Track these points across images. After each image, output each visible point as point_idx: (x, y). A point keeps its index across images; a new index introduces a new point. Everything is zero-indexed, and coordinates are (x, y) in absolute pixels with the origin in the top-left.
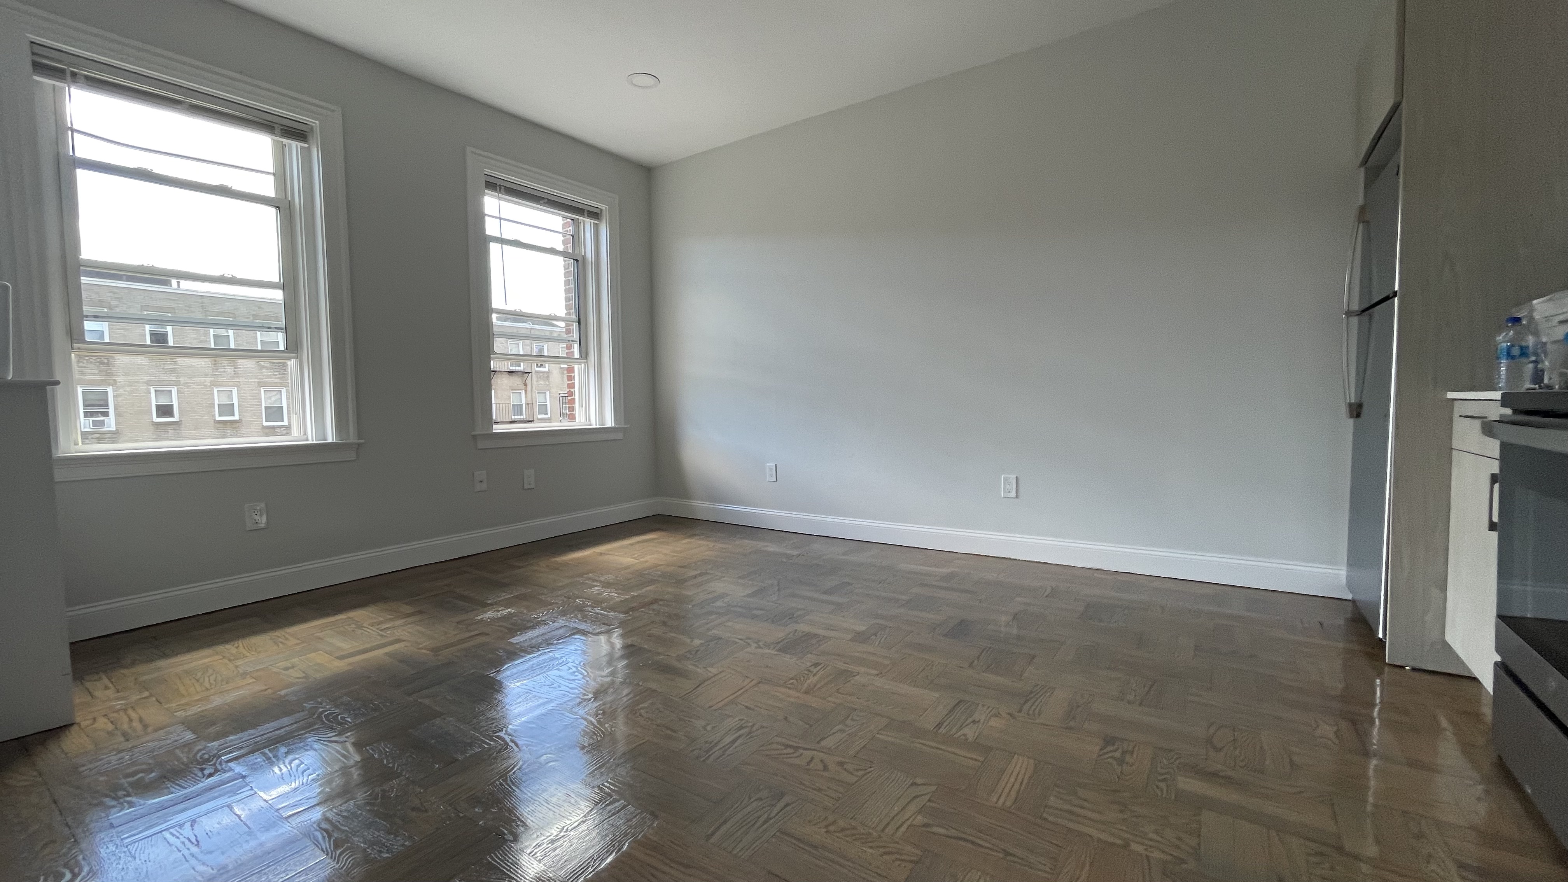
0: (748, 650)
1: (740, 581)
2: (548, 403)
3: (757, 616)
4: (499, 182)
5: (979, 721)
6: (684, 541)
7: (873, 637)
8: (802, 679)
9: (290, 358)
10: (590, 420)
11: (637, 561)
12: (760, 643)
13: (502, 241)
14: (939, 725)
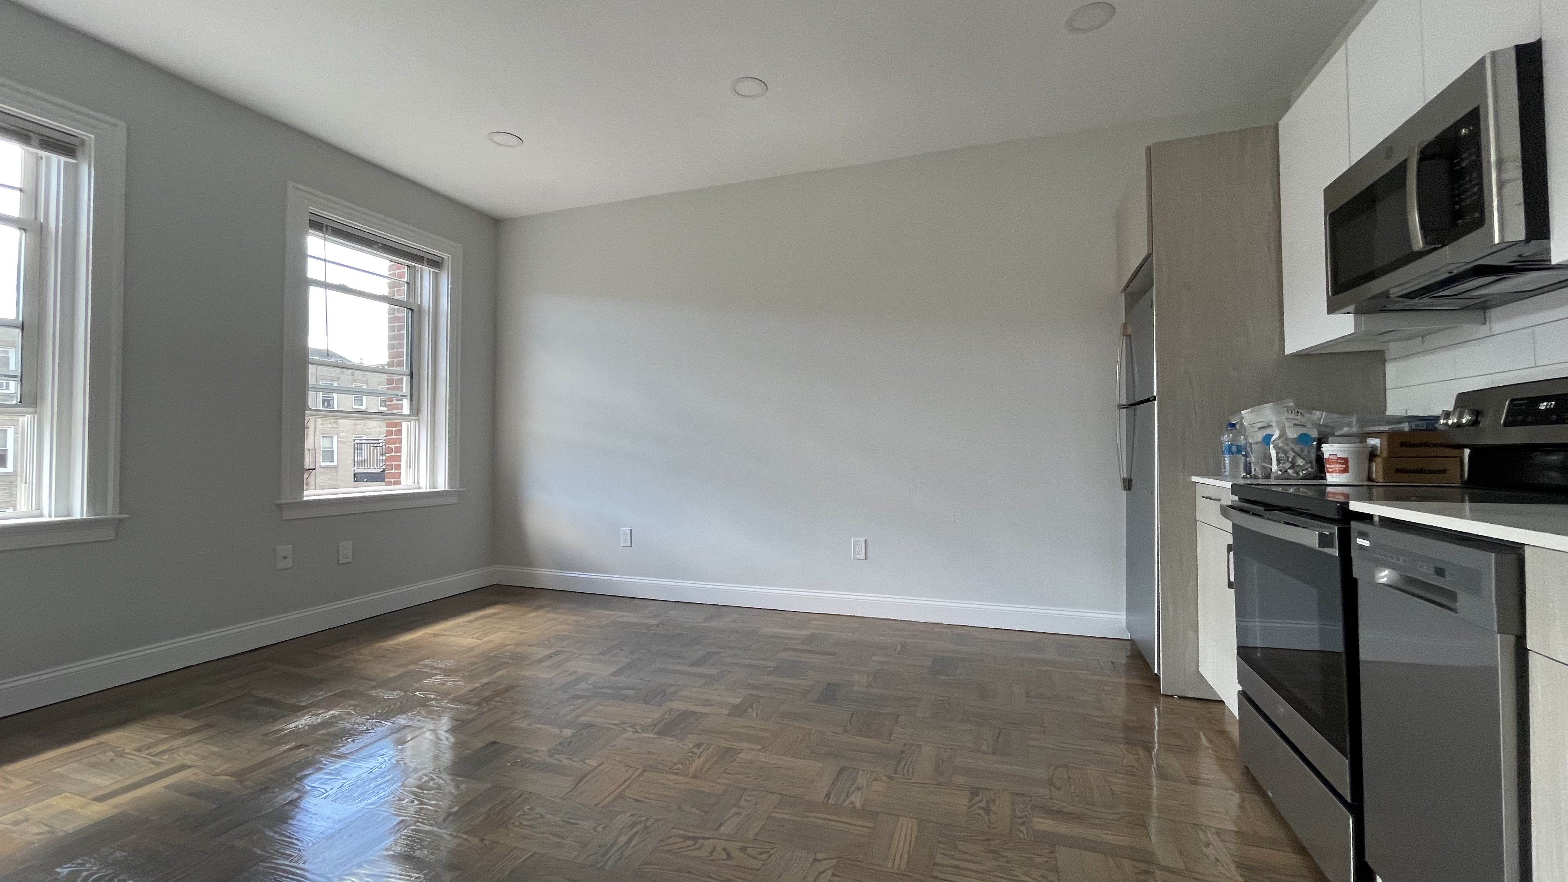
0: (626, 735)
1: (603, 658)
2: (335, 449)
3: (627, 696)
4: (325, 222)
5: (862, 787)
6: (531, 615)
7: (750, 710)
8: (688, 762)
9: (23, 414)
10: (418, 483)
11: (480, 642)
12: (637, 727)
13: (326, 285)
14: (828, 795)
